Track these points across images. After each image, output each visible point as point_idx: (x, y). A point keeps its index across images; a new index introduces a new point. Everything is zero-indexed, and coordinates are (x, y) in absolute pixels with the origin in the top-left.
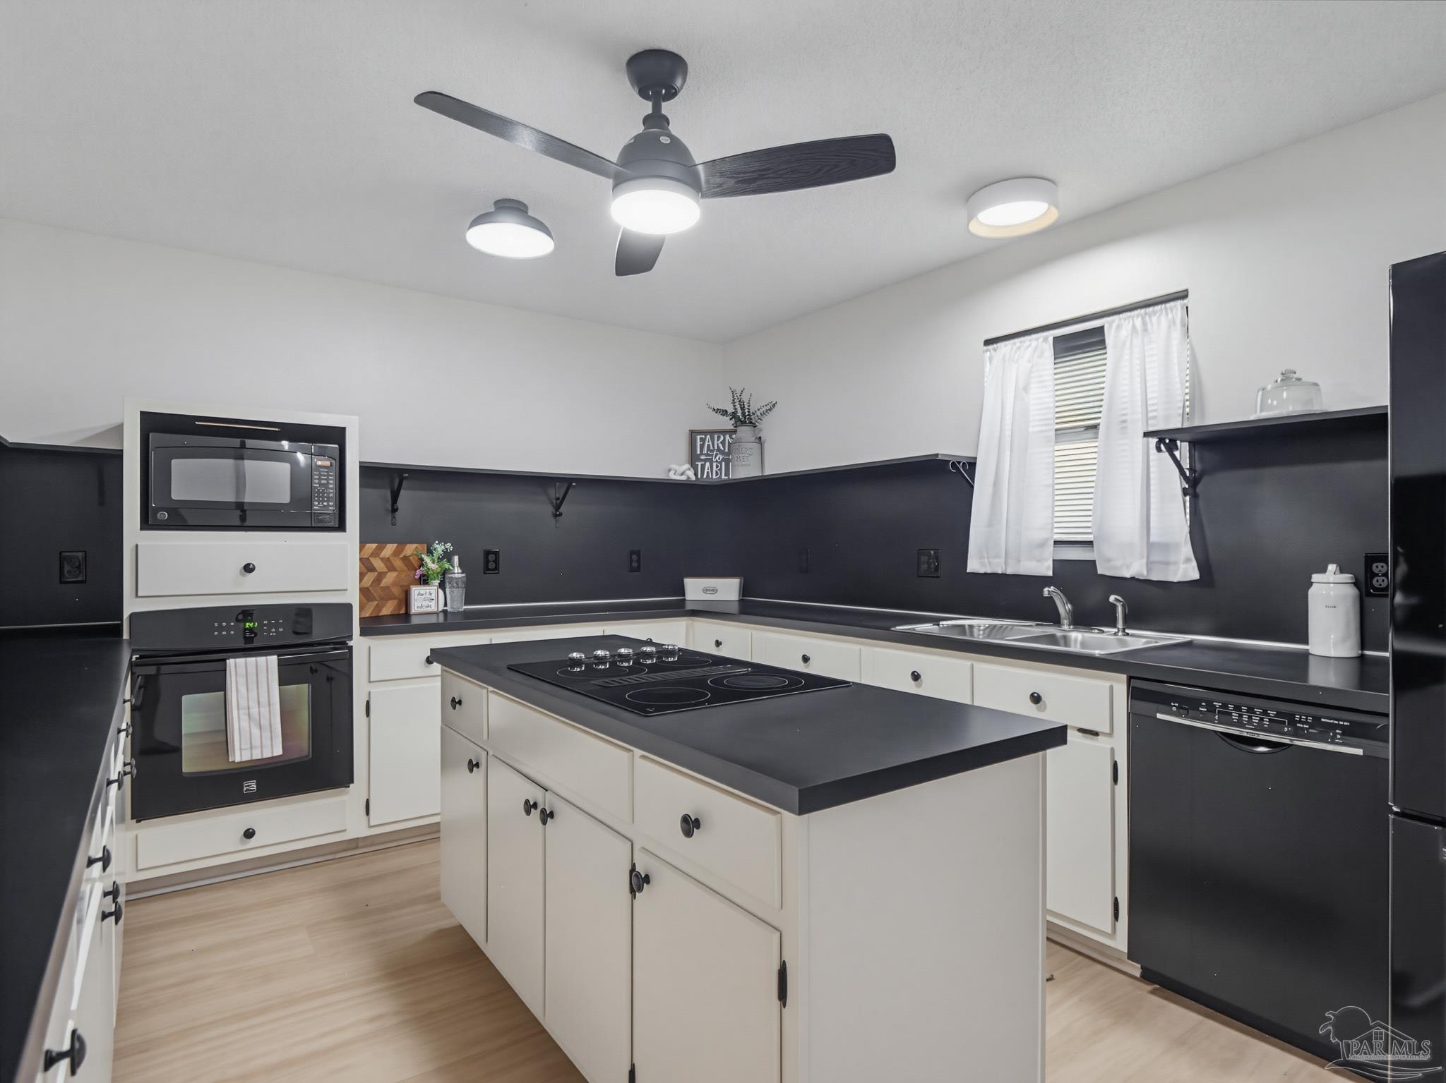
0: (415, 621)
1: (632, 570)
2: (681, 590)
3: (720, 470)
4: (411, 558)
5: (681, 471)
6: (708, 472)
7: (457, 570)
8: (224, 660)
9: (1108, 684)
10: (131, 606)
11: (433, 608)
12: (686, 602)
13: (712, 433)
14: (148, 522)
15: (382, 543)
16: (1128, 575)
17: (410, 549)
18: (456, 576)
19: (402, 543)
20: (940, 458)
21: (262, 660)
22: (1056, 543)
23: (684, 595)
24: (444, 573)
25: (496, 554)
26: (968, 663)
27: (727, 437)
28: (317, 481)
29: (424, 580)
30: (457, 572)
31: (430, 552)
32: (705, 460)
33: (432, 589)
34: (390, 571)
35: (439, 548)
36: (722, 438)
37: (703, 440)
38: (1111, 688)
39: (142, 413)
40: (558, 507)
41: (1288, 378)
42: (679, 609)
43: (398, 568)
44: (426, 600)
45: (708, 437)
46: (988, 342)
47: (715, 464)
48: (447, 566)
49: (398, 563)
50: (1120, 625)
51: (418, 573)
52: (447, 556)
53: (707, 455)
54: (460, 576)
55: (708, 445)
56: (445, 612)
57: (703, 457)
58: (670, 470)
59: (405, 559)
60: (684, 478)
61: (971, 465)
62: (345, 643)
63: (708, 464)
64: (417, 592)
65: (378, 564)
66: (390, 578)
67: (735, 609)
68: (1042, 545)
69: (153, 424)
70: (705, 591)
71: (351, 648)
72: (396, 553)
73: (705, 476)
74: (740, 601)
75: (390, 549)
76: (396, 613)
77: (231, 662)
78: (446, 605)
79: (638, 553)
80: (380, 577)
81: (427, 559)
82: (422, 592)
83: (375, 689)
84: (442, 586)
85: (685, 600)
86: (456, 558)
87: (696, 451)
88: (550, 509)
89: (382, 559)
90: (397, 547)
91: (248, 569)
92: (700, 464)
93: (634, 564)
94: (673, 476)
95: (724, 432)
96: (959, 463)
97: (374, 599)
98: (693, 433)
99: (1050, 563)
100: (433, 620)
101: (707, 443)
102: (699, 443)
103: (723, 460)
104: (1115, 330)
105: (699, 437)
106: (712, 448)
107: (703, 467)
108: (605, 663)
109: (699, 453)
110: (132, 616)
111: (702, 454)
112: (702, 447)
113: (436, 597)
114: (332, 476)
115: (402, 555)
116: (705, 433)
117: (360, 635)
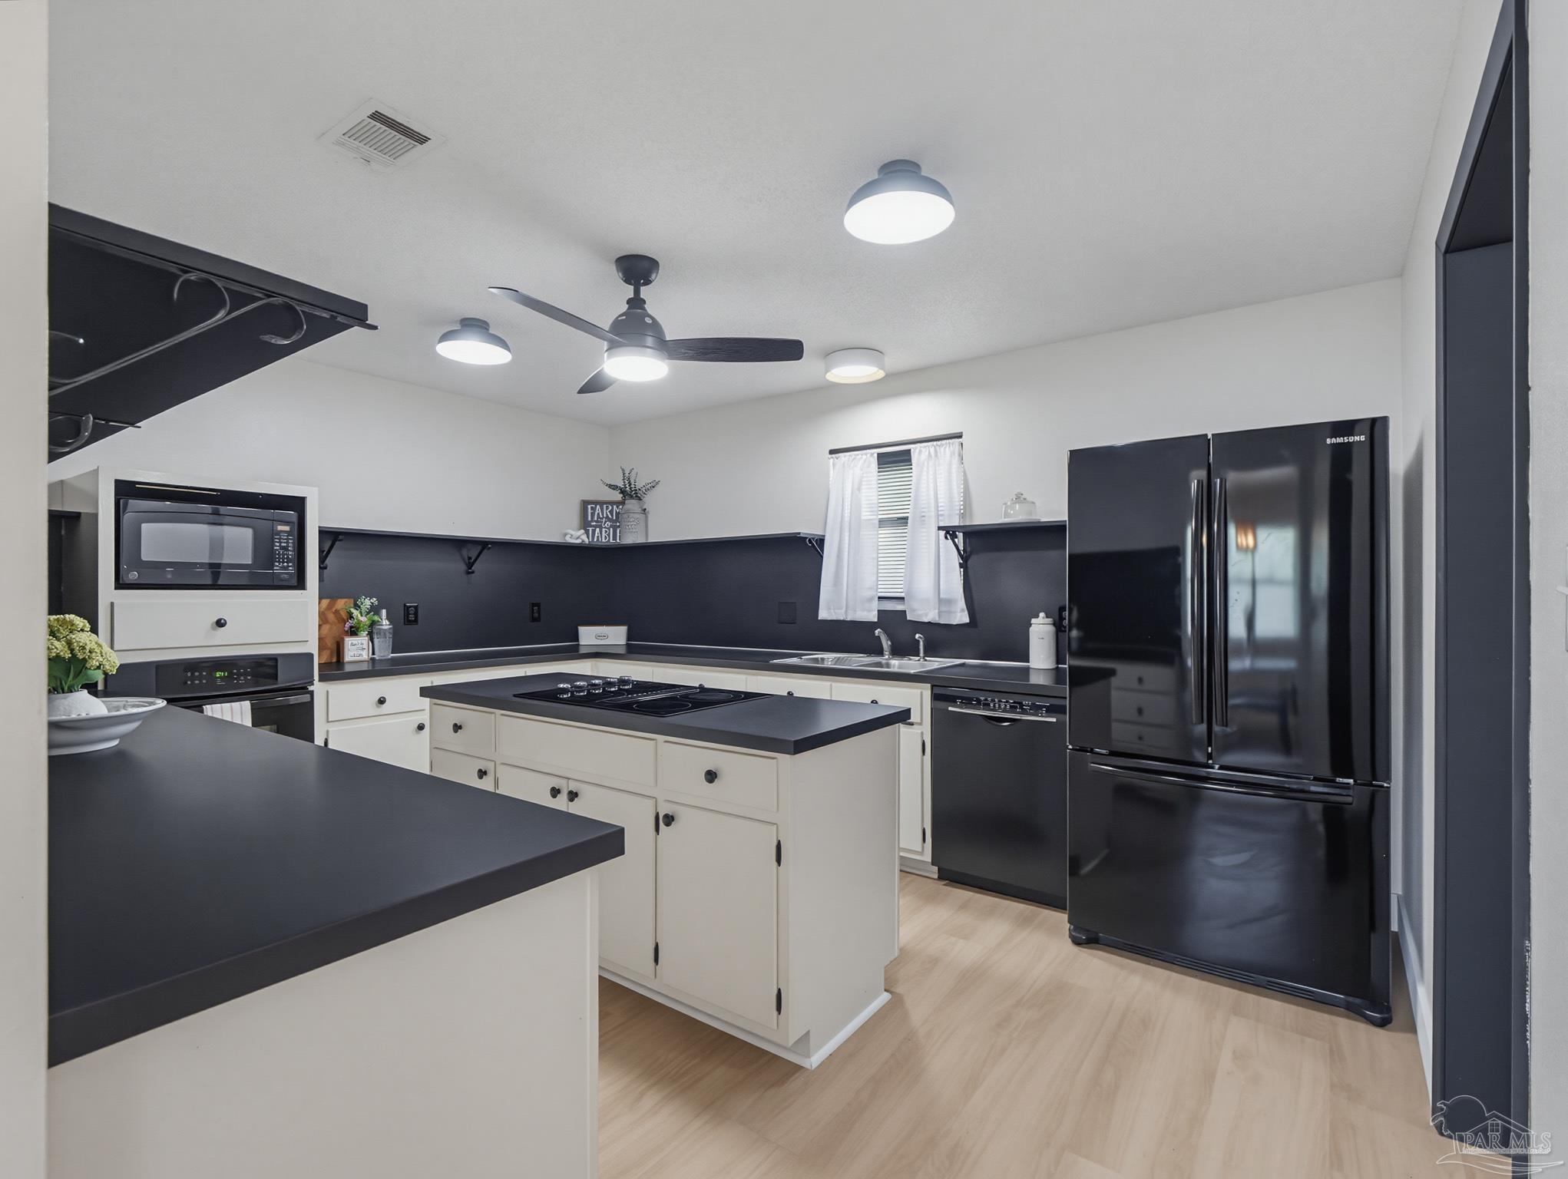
0: (348, 668)
1: (533, 619)
2: (576, 638)
3: (609, 535)
4: (341, 612)
5: (576, 536)
6: (598, 537)
7: (385, 622)
8: (201, 706)
9: (919, 691)
11: (365, 657)
12: (580, 647)
13: (601, 503)
16: (926, 621)
17: (341, 604)
18: (384, 627)
19: (333, 597)
20: (801, 535)
21: (236, 705)
22: (879, 598)
23: (578, 641)
24: (373, 624)
25: (415, 607)
26: (829, 683)
27: (615, 507)
28: (278, 544)
29: (354, 632)
30: (385, 624)
31: (357, 606)
32: (596, 526)
33: (363, 639)
34: (324, 623)
35: (367, 603)
36: (610, 508)
37: (594, 509)
38: (922, 692)
39: (117, 481)
40: (470, 565)
41: (1019, 498)
42: (574, 653)
43: (330, 621)
44: (357, 650)
45: (598, 506)
46: (832, 452)
47: (604, 530)
48: (376, 618)
49: (330, 617)
50: (922, 654)
51: (348, 625)
52: (375, 610)
53: (596, 521)
54: (387, 627)
55: (598, 514)
56: (373, 660)
57: (593, 523)
58: (565, 535)
59: (337, 612)
60: (578, 541)
61: (821, 541)
62: (306, 688)
63: (598, 530)
64: (350, 643)
66: (324, 630)
67: (622, 651)
68: (871, 600)
69: (126, 490)
70: (598, 637)
71: (312, 693)
72: (329, 608)
73: (595, 540)
74: (627, 645)
76: (329, 661)
77: (208, 706)
78: (373, 654)
79: (538, 605)
81: (355, 613)
82: (354, 642)
84: (371, 636)
85: (579, 645)
86: (384, 612)
87: (587, 518)
88: (463, 567)
90: (330, 603)
91: (220, 623)
92: (590, 529)
93: (535, 615)
94: (569, 540)
95: (612, 503)
96: (813, 539)
98: (585, 504)
99: (876, 612)
100: (365, 667)
101: (597, 512)
102: (590, 511)
103: (611, 526)
104: (918, 453)
105: (589, 507)
106: (601, 516)
107: (594, 532)
108: (582, 691)
109: (590, 519)
111: (592, 520)
112: (593, 515)
113: (365, 646)
114: (291, 539)
115: (334, 610)
116: (596, 503)
117: (318, 681)
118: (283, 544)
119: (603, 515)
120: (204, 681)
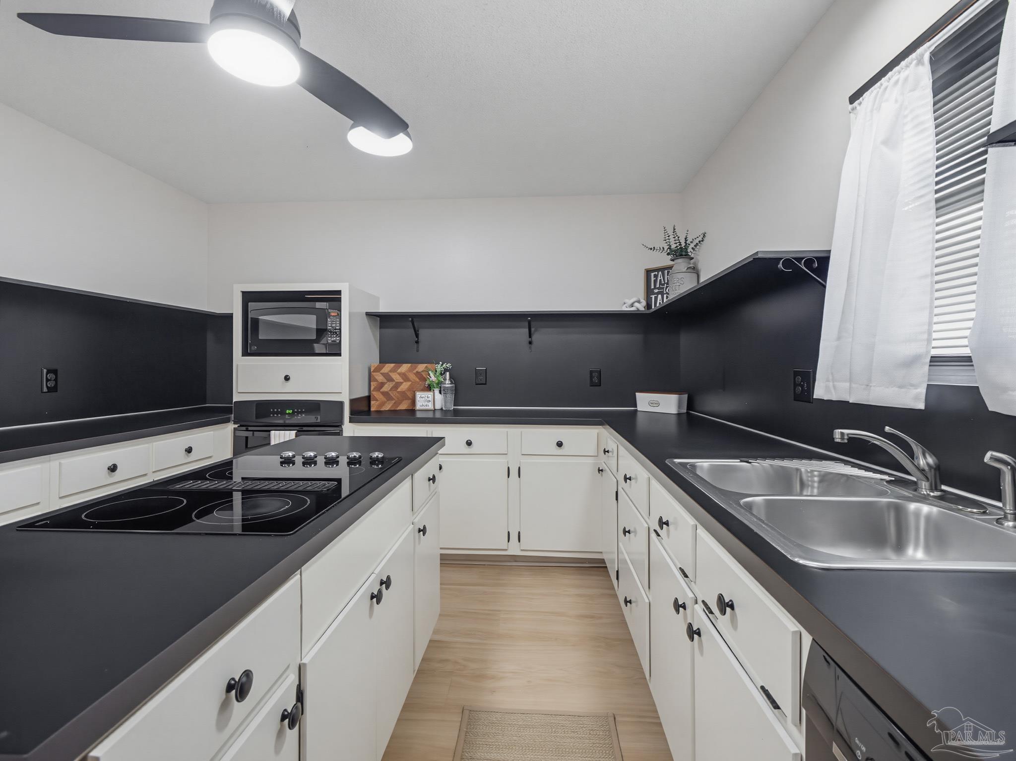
0: (419, 415)
1: (593, 384)
2: (634, 403)
4: (421, 374)
5: (633, 303)
6: (660, 303)
7: (448, 382)
8: (269, 431)
11: (431, 407)
12: (638, 413)
13: (662, 270)
15: (399, 361)
17: (421, 367)
18: (447, 386)
19: (415, 361)
20: (760, 256)
21: (287, 432)
23: (636, 407)
24: (439, 383)
25: (484, 371)
28: (330, 325)
29: (429, 388)
30: (448, 384)
32: (658, 293)
33: (431, 394)
34: (405, 381)
37: (656, 276)
39: (243, 293)
40: (531, 337)
43: (411, 380)
44: (427, 401)
45: (660, 273)
46: (852, 99)
47: (665, 296)
48: (443, 380)
49: (412, 376)
51: (424, 383)
53: (658, 288)
54: (449, 386)
55: (660, 280)
56: (441, 410)
57: (656, 291)
58: (624, 304)
59: (417, 374)
60: (633, 309)
61: (823, 263)
62: (339, 426)
63: (660, 296)
64: (419, 396)
65: (396, 377)
66: (405, 386)
69: (249, 297)
70: (651, 404)
71: (341, 430)
72: (410, 370)
74: (678, 414)
75: (405, 368)
76: (411, 408)
77: (272, 433)
79: (599, 372)
80: (398, 385)
81: (432, 374)
82: (423, 396)
84: (441, 392)
85: (636, 411)
86: (448, 374)
87: (651, 286)
88: (526, 338)
89: (399, 374)
90: (411, 367)
91: (287, 379)
92: (653, 297)
93: (596, 380)
94: (625, 308)
96: (799, 260)
97: (392, 399)
98: (648, 272)
99: (923, 390)
100: (430, 415)
101: (659, 279)
102: (653, 279)
105: (653, 274)
106: (663, 283)
107: (656, 300)
109: (653, 287)
110: (236, 403)
111: (655, 288)
112: (655, 282)
113: (431, 399)
114: (338, 321)
115: (415, 372)
116: (658, 270)
117: (350, 422)
118: (333, 325)
119: (664, 281)
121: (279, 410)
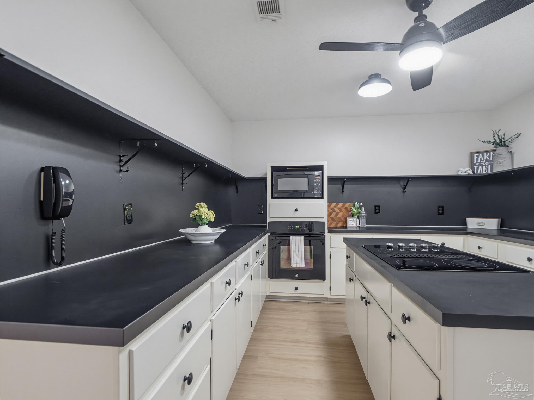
1: (439, 214)
2: (465, 224)
3: (488, 169)
4: (348, 208)
5: (465, 171)
6: (480, 171)
7: (363, 212)
8: (290, 237)
10: (269, 220)
11: (355, 225)
12: (468, 229)
13: (482, 152)
14: (272, 198)
15: (338, 203)
17: (347, 205)
18: (363, 214)
19: (345, 202)
21: (299, 237)
23: (466, 225)
24: (359, 213)
25: (379, 206)
27: (492, 153)
28: (315, 183)
29: (352, 216)
30: (363, 213)
31: (354, 206)
33: (355, 219)
34: (340, 212)
35: (357, 205)
36: (489, 154)
37: (478, 156)
39: (271, 167)
40: (404, 189)
43: (343, 211)
44: (352, 222)
45: (481, 154)
47: (484, 167)
48: (360, 211)
49: (343, 210)
51: (350, 213)
52: (360, 207)
53: (479, 163)
54: (364, 214)
56: (359, 227)
57: (478, 164)
58: (459, 171)
59: (346, 208)
60: (466, 174)
63: (480, 167)
64: (349, 219)
65: (337, 210)
66: (340, 215)
67: (495, 233)
69: (274, 169)
70: (478, 224)
71: (325, 236)
72: (343, 206)
73: (479, 172)
74: (498, 229)
75: (340, 205)
76: (343, 226)
77: (291, 237)
78: (359, 225)
79: (443, 207)
80: (337, 214)
81: (353, 208)
82: (351, 219)
83: (333, 250)
84: (358, 218)
85: (467, 228)
86: (363, 208)
87: (474, 161)
88: (401, 190)
89: (338, 208)
90: (343, 204)
91: (296, 210)
92: (476, 167)
93: (441, 212)
94: (460, 173)
95: (490, 151)
97: (335, 221)
98: (472, 154)
100: (355, 229)
101: (480, 157)
102: (475, 158)
103: (489, 164)
105: (475, 155)
106: (482, 159)
107: (478, 168)
108: (402, 248)
109: (475, 162)
110: (269, 222)
111: (477, 162)
112: (477, 159)
113: (355, 221)
114: (320, 181)
115: (345, 207)
116: (479, 153)
117: (328, 232)
118: (317, 183)
119: (483, 158)
120: (292, 229)
121: (292, 226)
